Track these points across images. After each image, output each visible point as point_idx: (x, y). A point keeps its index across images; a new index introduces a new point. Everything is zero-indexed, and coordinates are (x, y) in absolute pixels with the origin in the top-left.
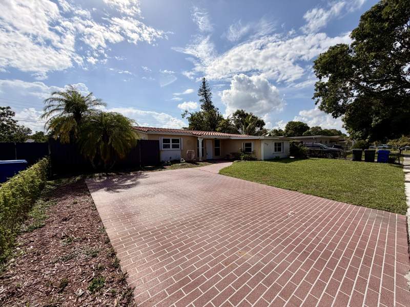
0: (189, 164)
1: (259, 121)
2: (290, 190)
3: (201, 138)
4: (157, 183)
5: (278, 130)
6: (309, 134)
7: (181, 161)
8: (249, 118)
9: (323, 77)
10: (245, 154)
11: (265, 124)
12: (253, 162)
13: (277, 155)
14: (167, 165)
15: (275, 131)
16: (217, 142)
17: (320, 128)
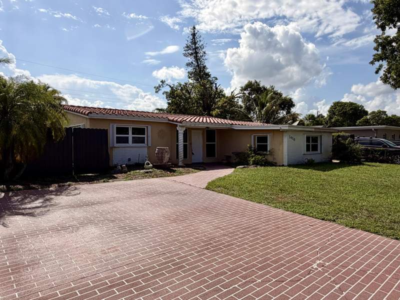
0: (158, 171)
1: (285, 99)
2: (323, 219)
3: (182, 127)
4: (93, 204)
5: (316, 116)
6: (367, 122)
7: (146, 166)
8: (267, 95)
9: (387, 28)
10: (256, 154)
11: (294, 106)
12: (270, 168)
13: (309, 158)
14: (121, 173)
15: (312, 117)
16: (210, 133)
17: (384, 112)
